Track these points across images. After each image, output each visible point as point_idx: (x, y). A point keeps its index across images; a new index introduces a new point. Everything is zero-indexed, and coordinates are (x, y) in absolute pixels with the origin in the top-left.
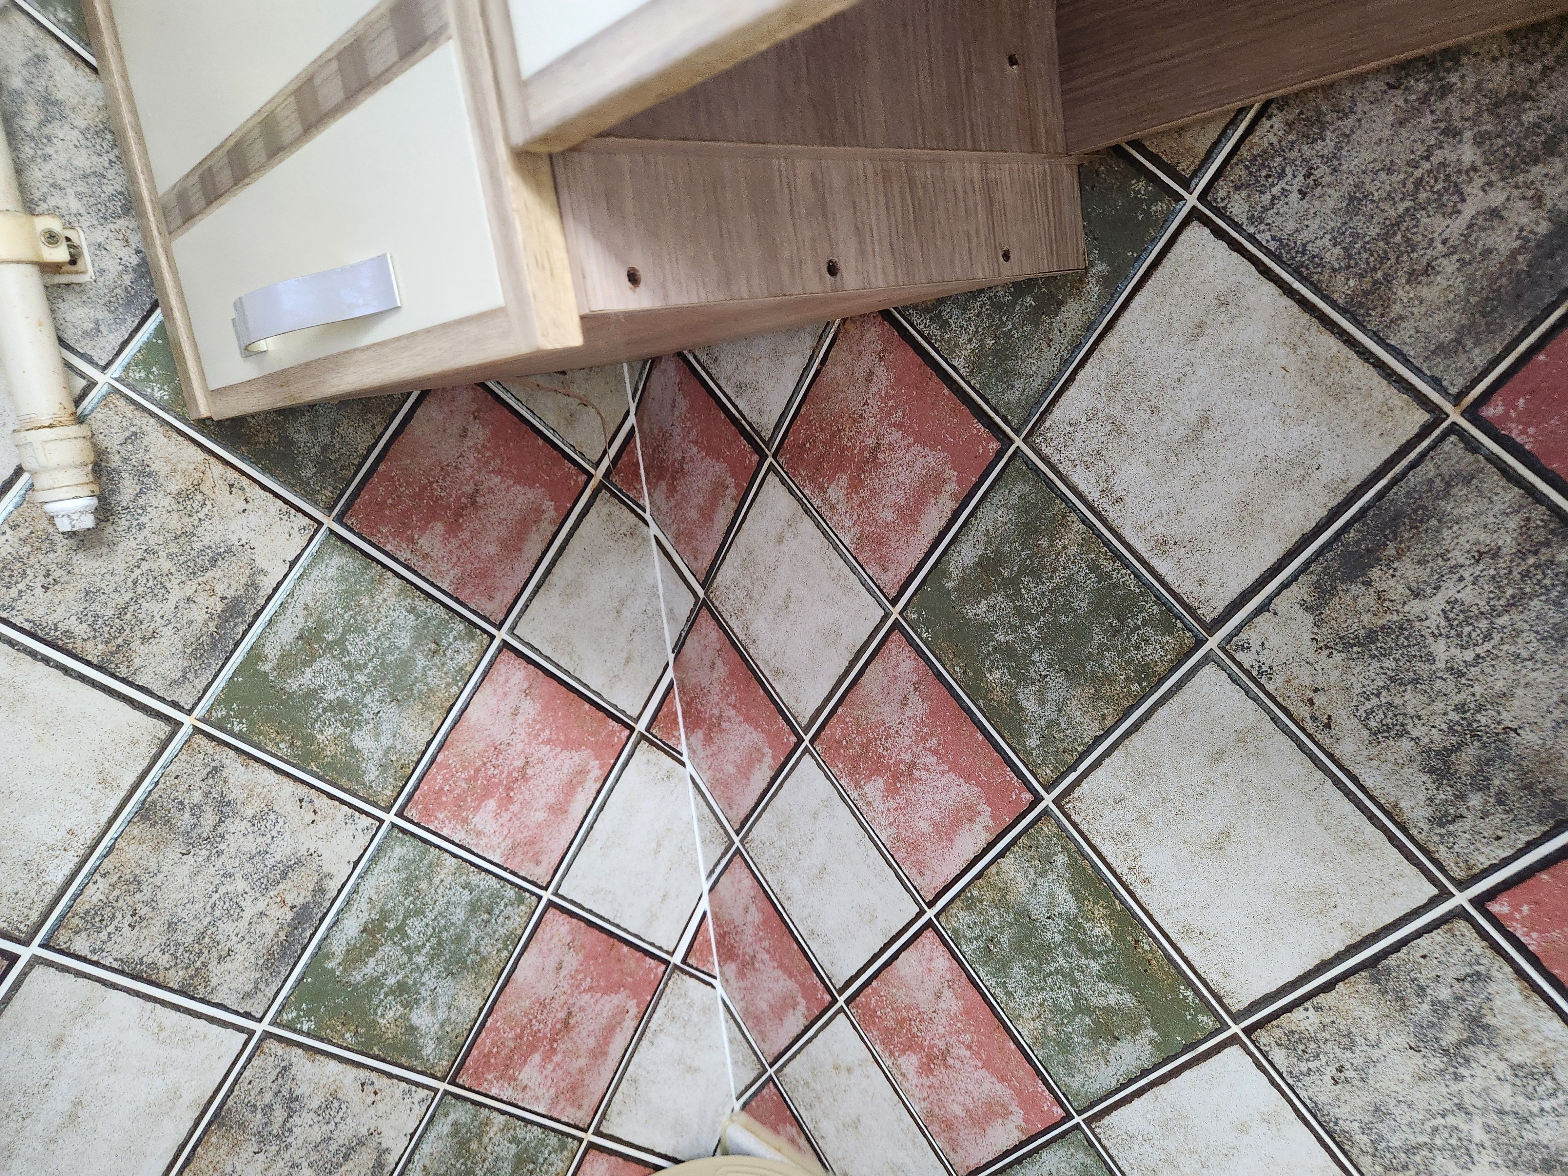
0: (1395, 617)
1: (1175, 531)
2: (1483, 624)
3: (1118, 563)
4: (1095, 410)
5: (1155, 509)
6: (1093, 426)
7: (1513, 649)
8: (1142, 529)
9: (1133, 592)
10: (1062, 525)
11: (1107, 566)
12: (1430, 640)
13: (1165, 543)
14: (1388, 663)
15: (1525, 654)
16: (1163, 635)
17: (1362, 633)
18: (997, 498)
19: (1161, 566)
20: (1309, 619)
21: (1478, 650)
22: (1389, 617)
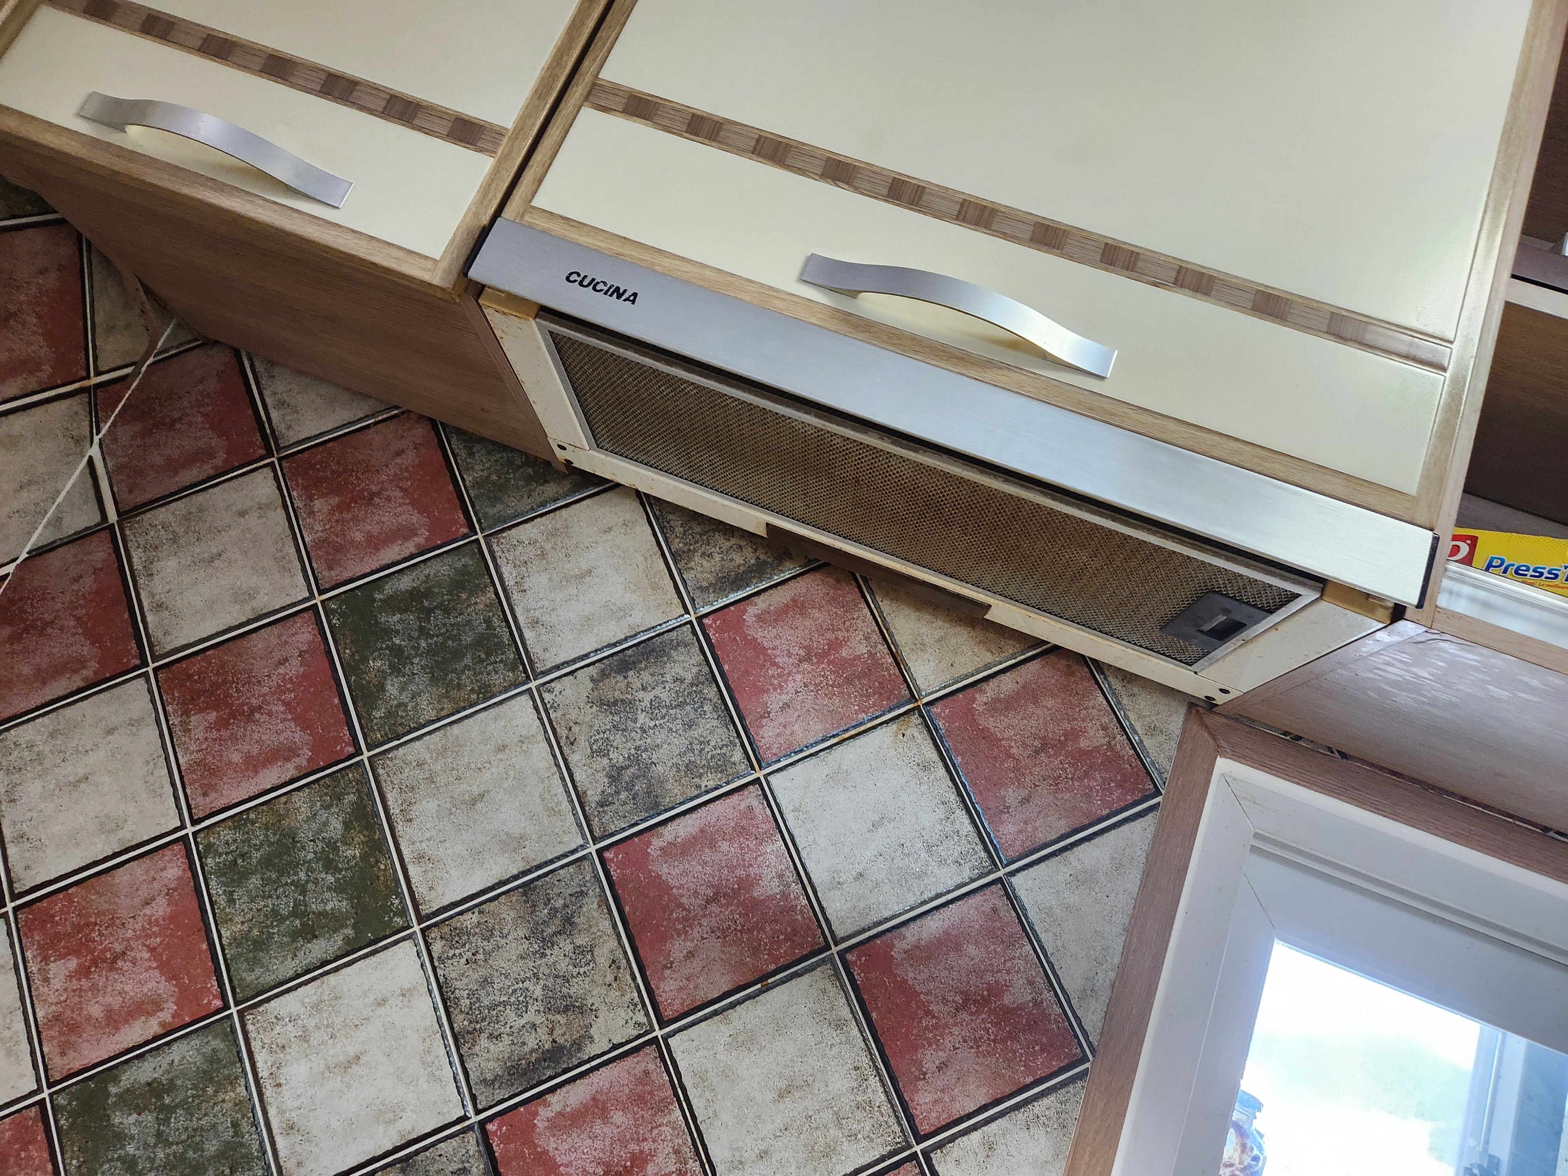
0: (630, 697)
1: (545, 618)
2: (664, 711)
3: (504, 624)
4: (536, 541)
5: (540, 604)
6: (530, 548)
7: (671, 725)
8: (528, 611)
9: (504, 642)
10: (482, 591)
11: (496, 622)
12: (640, 711)
13: (537, 623)
14: (617, 718)
15: (674, 730)
16: (508, 671)
17: (612, 700)
18: (448, 560)
19: (528, 634)
20: (591, 685)
21: (657, 722)
22: (627, 696)
